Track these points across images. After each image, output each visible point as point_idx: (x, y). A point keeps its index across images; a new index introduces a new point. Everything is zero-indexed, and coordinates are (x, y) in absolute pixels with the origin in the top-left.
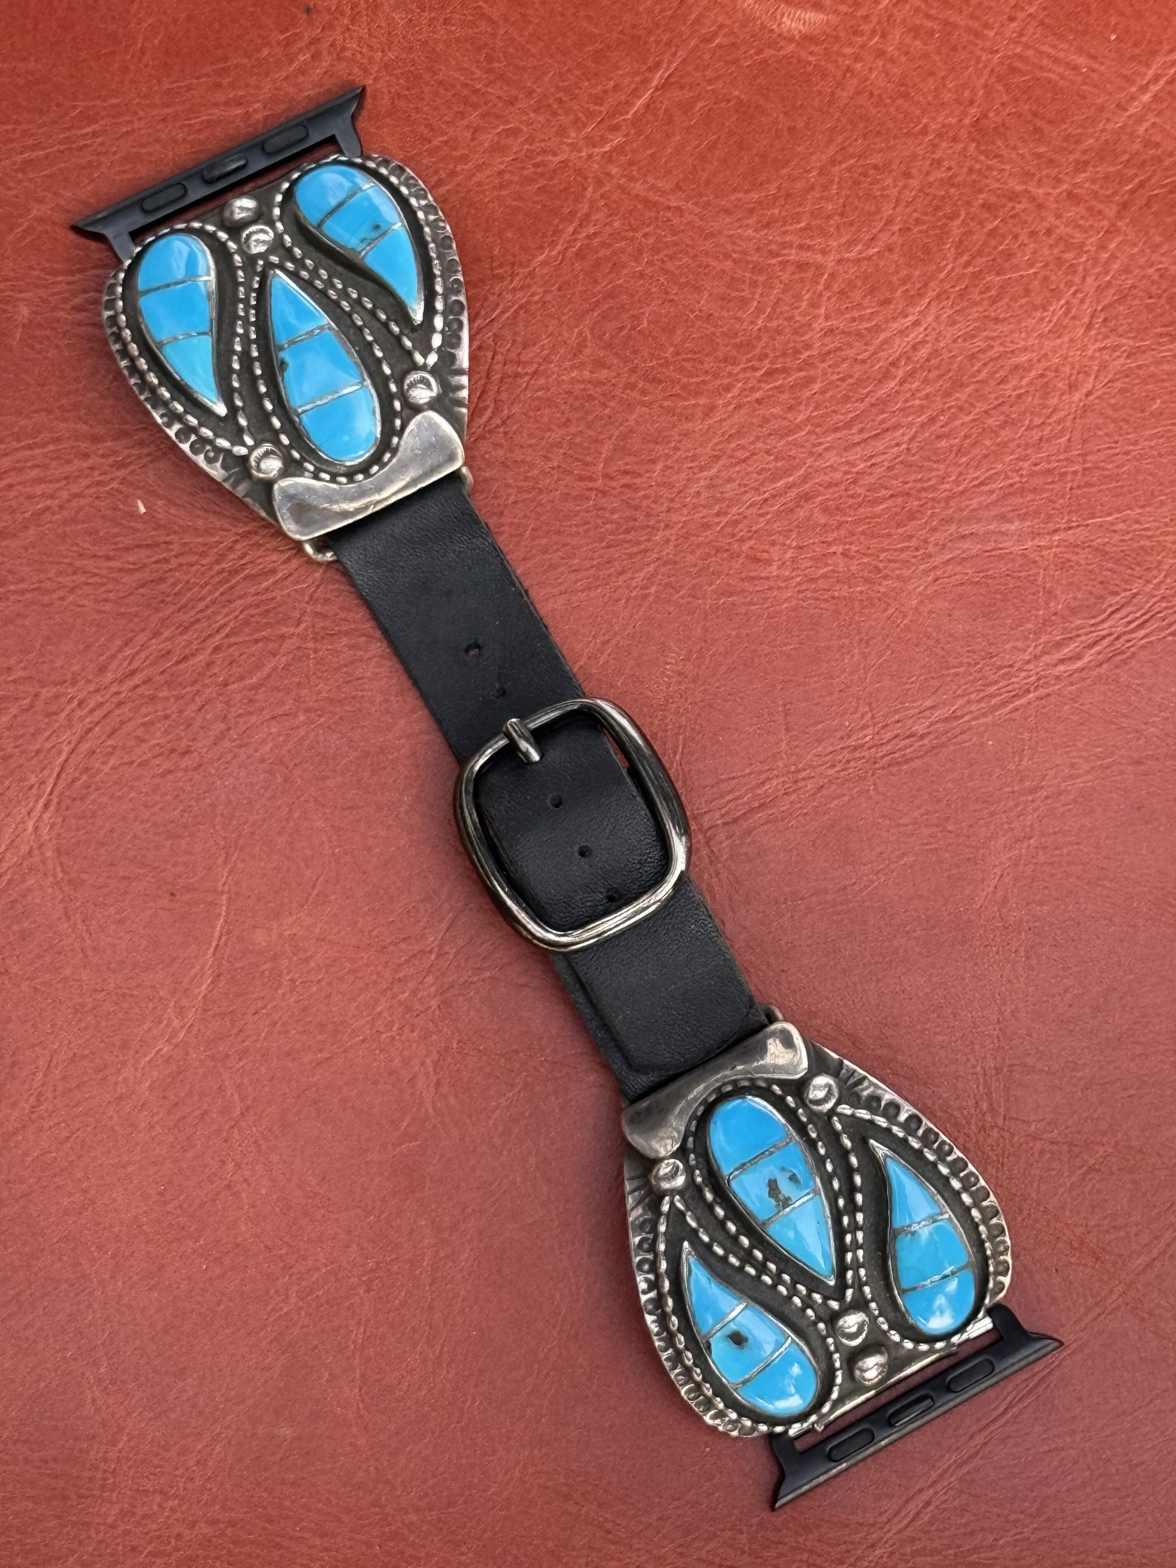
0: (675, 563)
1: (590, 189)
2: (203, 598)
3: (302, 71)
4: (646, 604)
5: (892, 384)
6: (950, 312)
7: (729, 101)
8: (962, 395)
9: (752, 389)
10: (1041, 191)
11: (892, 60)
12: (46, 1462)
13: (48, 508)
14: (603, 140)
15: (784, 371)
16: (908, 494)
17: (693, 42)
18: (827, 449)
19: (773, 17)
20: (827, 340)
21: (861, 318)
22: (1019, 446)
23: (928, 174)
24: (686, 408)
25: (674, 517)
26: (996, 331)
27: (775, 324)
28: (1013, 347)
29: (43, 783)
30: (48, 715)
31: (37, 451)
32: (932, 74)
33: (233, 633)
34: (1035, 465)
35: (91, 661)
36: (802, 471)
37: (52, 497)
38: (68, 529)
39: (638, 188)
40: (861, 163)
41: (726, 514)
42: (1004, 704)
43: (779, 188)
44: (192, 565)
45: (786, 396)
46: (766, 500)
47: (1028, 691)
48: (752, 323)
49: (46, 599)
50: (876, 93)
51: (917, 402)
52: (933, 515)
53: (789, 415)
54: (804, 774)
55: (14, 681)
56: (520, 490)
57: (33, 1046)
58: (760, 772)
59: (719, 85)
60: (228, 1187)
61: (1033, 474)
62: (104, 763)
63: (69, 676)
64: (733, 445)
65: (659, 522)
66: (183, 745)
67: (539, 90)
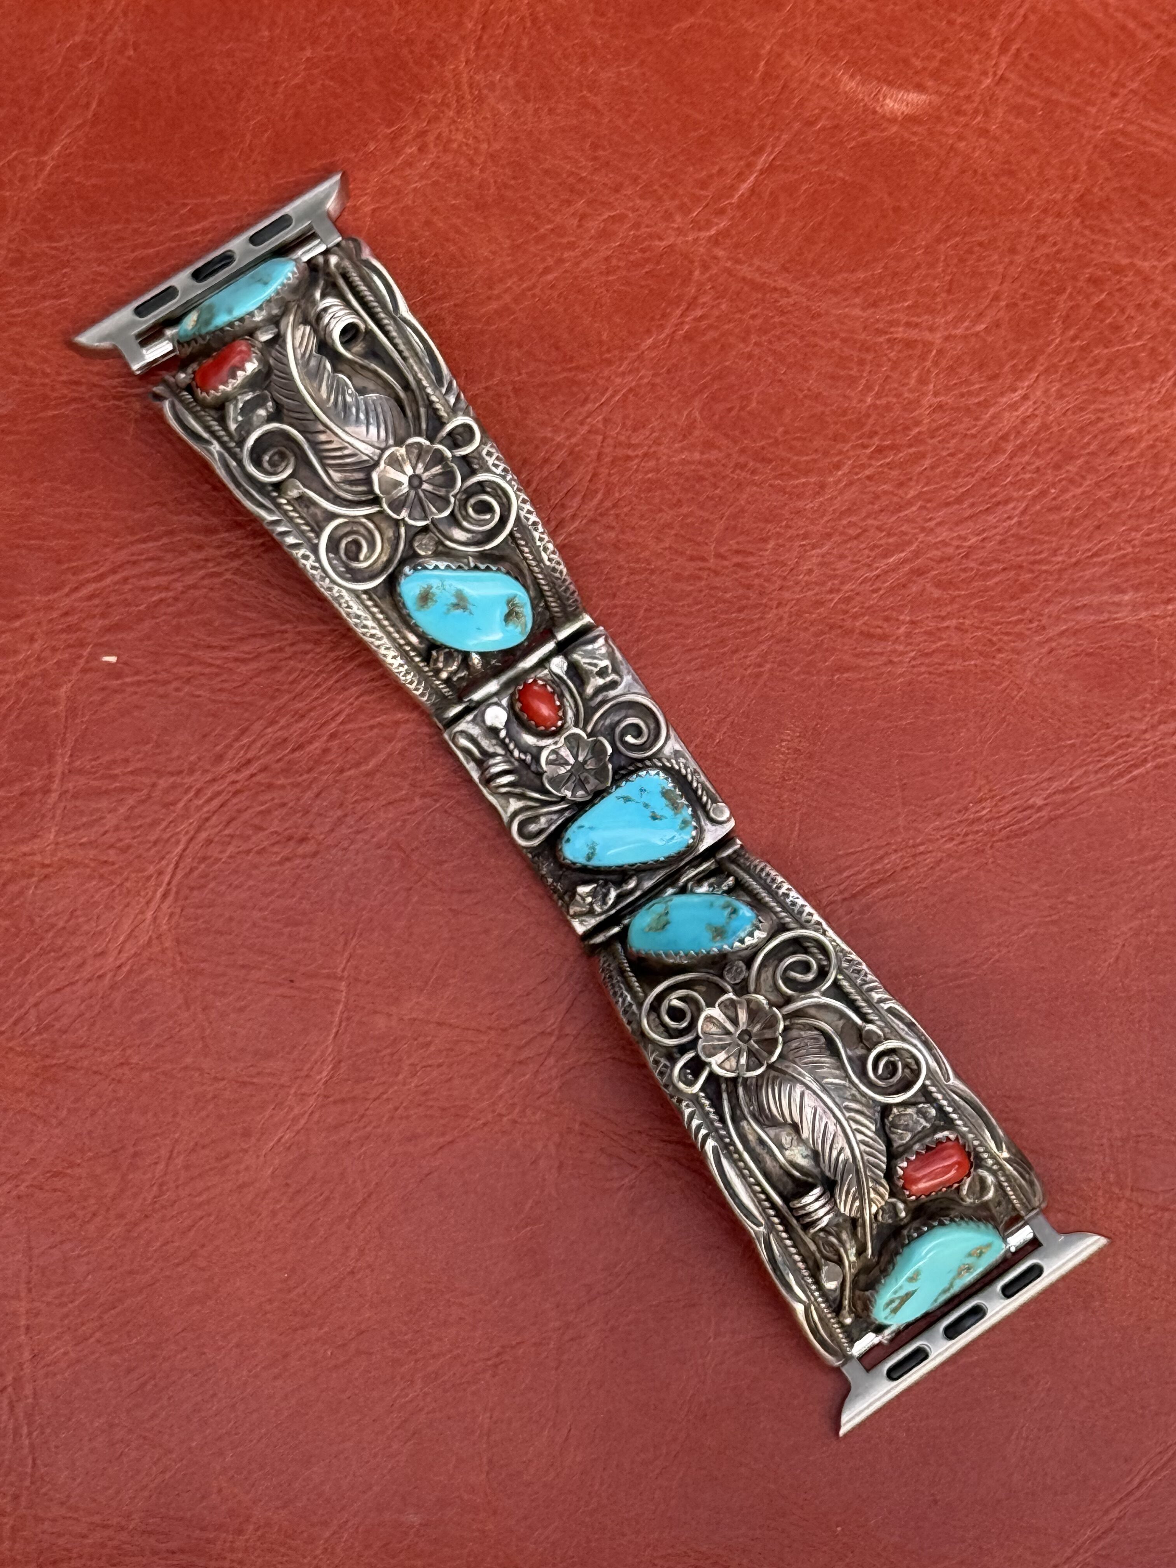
0: (789, 641)
1: (697, 273)
2: (318, 686)
3: (409, 164)
4: (761, 682)
5: (1002, 458)
6: (1057, 385)
7: (834, 182)
8: (1072, 468)
9: (863, 467)
10: (1146, 264)
11: (996, 139)
12: (173, 1552)
13: (161, 600)
14: (709, 224)
15: (894, 447)
16: (1020, 567)
17: (797, 125)
18: (939, 524)
19: (876, 98)
20: (935, 416)
21: (970, 394)
22: (1130, 517)
23: (1033, 250)
24: (796, 486)
25: (786, 595)
26: (1103, 403)
27: (884, 401)
28: (1122, 419)
29: (160, 873)
30: (166, 805)
31: (151, 544)
32: (1034, 151)
33: (349, 719)
34: (1148, 535)
35: (207, 750)
36: (913, 547)
37: (167, 589)
38: (183, 620)
39: (745, 270)
40: (967, 240)
41: (839, 591)
42: (1121, 775)
43: (885, 268)
44: (306, 653)
45: (894, 473)
46: (878, 576)
47: (1145, 761)
48: (861, 401)
49: (161, 690)
50: (980, 171)
51: (1028, 476)
52: (1045, 588)
53: (900, 492)
54: (922, 848)
55: (132, 773)
56: (633, 572)
57: (155, 1135)
58: (878, 848)
59: (824, 167)
60: (352, 1273)
61: (1147, 544)
62: (221, 852)
63: (186, 766)
64: (845, 522)
65: (771, 600)
66: (300, 832)
67: (645, 177)
